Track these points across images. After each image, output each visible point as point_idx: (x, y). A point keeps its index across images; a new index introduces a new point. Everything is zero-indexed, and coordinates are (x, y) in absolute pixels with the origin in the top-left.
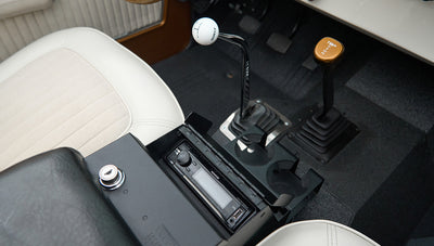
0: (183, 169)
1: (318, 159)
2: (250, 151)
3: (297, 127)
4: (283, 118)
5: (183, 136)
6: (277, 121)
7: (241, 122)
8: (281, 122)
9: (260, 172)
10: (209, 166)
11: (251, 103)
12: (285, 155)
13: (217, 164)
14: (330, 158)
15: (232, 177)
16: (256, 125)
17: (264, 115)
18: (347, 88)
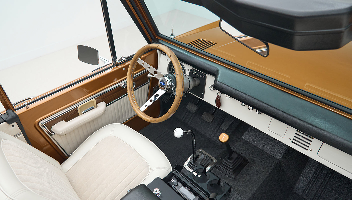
0: (176, 187)
1: (231, 177)
2: (199, 176)
3: (219, 162)
4: (213, 158)
5: (174, 174)
6: (210, 160)
7: (193, 163)
8: (212, 160)
9: (205, 186)
10: (185, 186)
11: (198, 153)
12: (215, 178)
13: (189, 184)
14: (236, 176)
15: (194, 188)
16: (200, 164)
17: (204, 159)
18: (243, 139)
